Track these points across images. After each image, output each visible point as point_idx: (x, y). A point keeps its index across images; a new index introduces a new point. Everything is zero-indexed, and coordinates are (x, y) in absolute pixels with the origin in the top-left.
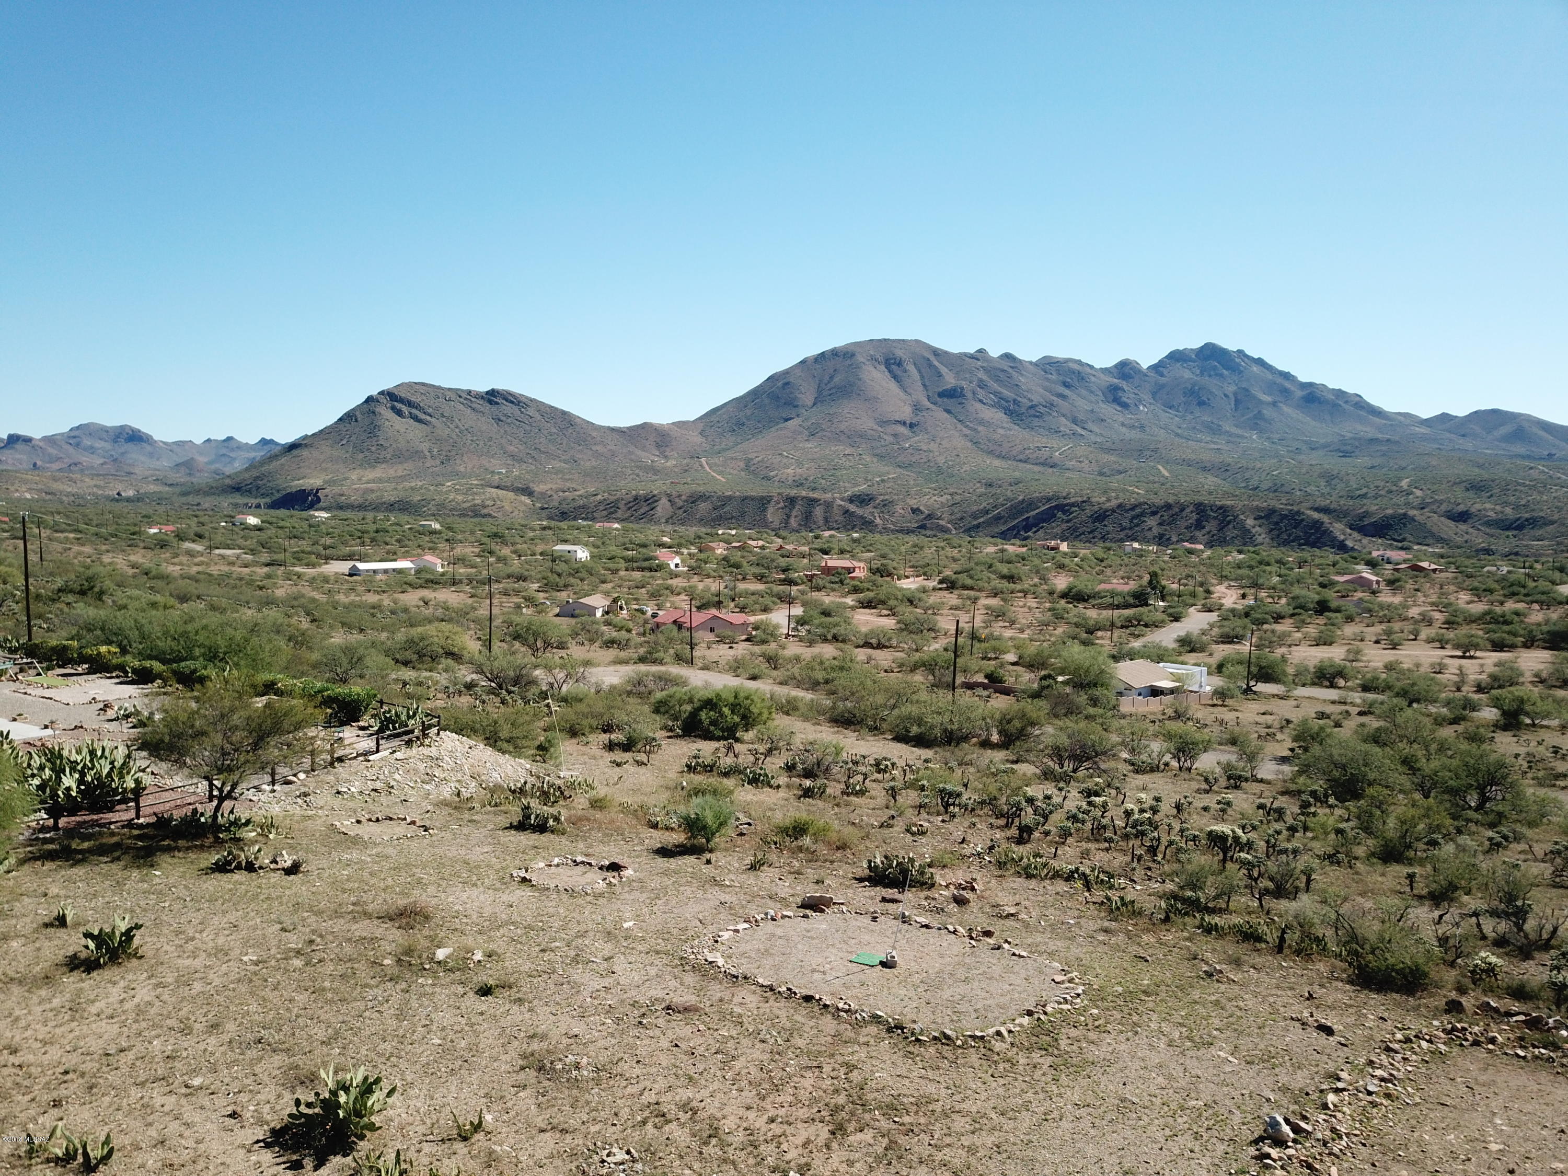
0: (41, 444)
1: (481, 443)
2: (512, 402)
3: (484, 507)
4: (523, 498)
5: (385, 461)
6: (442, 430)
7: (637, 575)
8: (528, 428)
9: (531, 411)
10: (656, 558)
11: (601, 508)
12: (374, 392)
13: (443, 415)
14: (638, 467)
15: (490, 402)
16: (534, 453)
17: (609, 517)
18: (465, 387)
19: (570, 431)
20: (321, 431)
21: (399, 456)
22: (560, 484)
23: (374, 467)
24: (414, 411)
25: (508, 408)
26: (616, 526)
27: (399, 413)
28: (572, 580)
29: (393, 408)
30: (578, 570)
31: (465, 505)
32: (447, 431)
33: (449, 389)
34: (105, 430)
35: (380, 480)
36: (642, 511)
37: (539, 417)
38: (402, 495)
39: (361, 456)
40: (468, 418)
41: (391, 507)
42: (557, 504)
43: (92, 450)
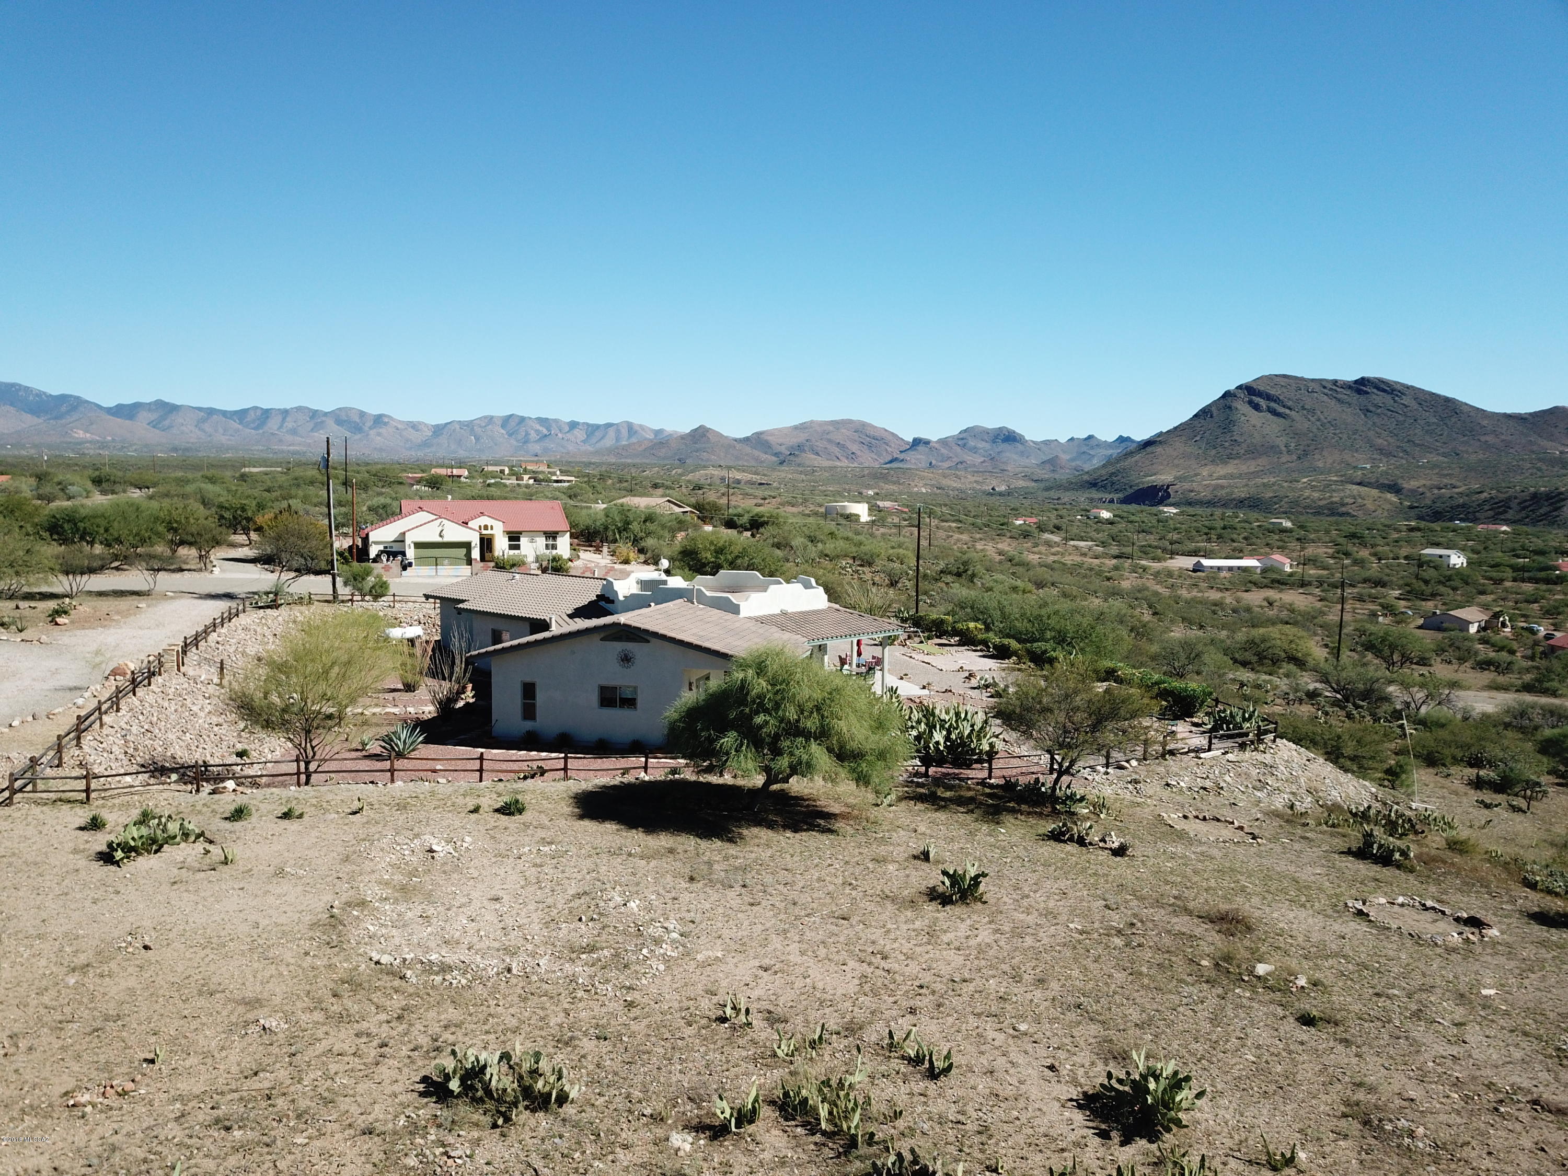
0: (936, 446)
1: (1345, 437)
2: (1384, 391)
3: (1343, 505)
4: (1389, 496)
5: (1237, 456)
6: (1301, 422)
7: (1528, 587)
8: (1401, 418)
9: (1406, 400)
10: (1556, 568)
11: (1486, 507)
12: (1232, 387)
13: (1303, 408)
14: (1540, 460)
15: (1359, 392)
16: (1406, 446)
17: (1496, 518)
18: (1331, 377)
19: (1453, 420)
20: (1175, 428)
21: (1253, 452)
22: (1436, 481)
23: (1226, 463)
24: (1273, 405)
25: (1379, 398)
26: (1504, 528)
27: (1257, 407)
28: (1442, 589)
29: (1250, 403)
30: (1451, 578)
31: (1322, 503)
32: (1307, 425)
33: (1313, 380)
34: (987, 432)
35: (1232, 477)
36: (1542, 511)
37: (1416, 406)
38: (1253, 491)
39: (1214, 452)
40: (1333, 410)
41: (1241, 503)
42: (1428, 502)
43: (974, 450)
